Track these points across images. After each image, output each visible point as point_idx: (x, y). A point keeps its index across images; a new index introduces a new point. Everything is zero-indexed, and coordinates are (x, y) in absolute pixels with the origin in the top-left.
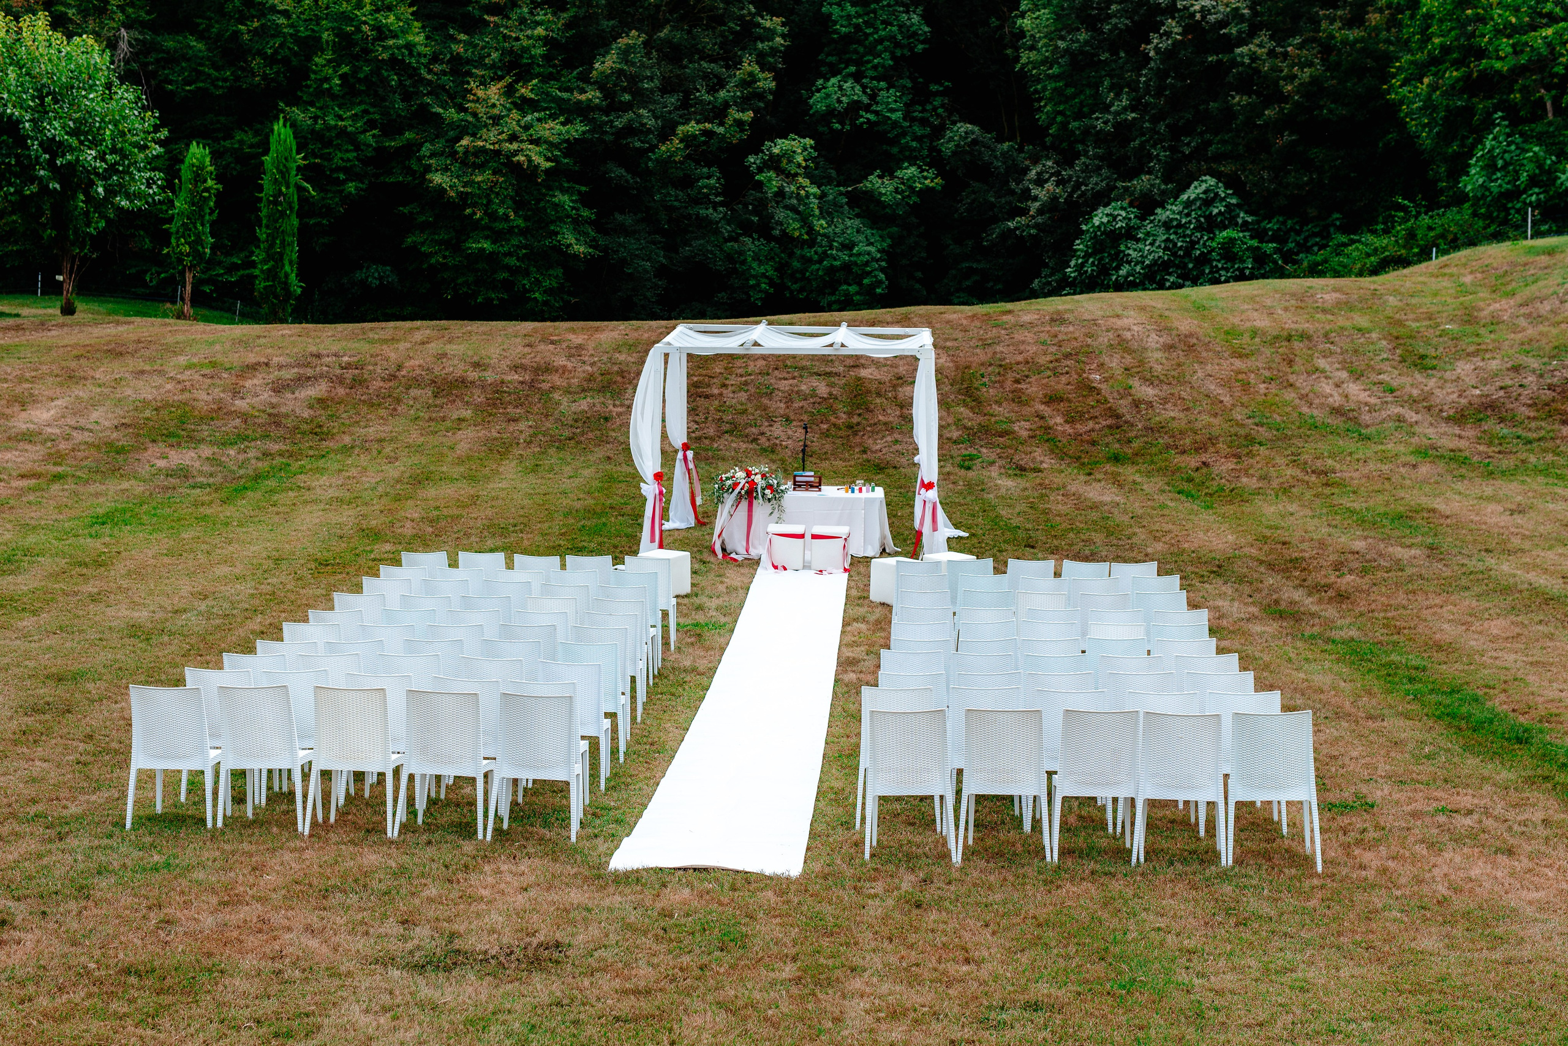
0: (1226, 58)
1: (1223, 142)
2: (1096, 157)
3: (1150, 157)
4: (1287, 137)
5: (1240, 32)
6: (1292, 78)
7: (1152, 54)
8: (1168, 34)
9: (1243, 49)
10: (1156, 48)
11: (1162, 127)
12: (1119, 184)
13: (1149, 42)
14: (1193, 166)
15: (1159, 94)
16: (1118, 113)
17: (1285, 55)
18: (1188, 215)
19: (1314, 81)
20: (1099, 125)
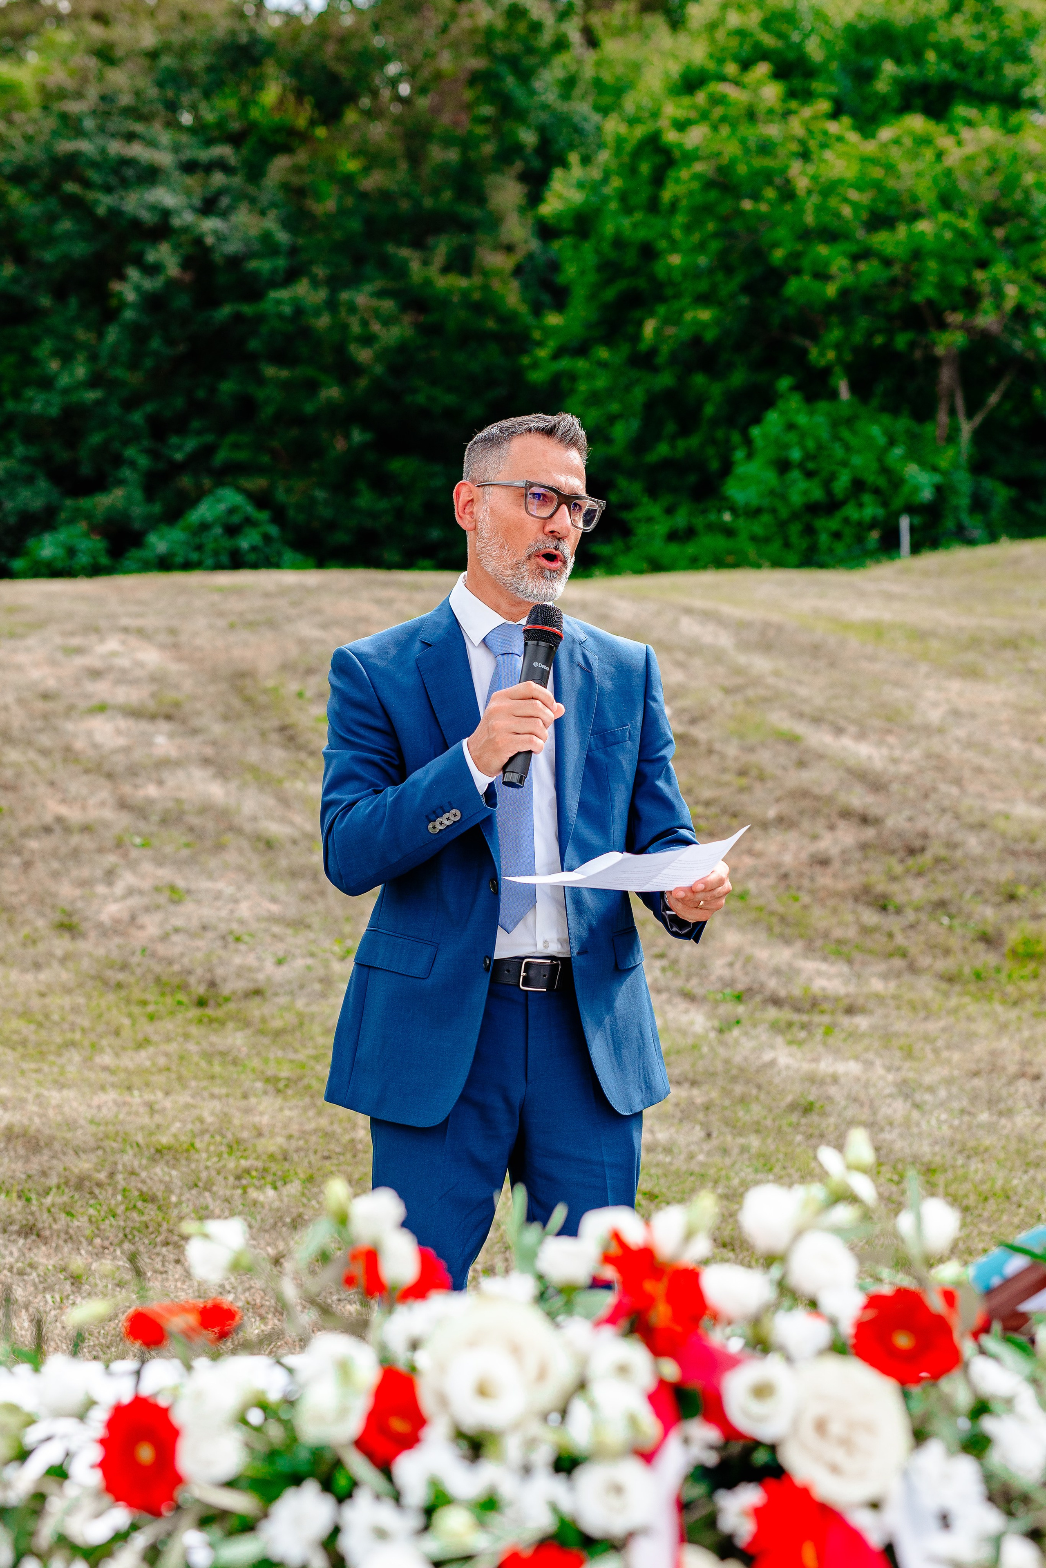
0: (247, 309)
1: (236, 446)
2: (25, 460)
3: (118, 461)
4: (358, 436)
5: (274, 271)
6: (368, 340)
7: (131, 296)
8: (153, 270)
9: (282, 294)
10: (138, 288)
11: (137, 417)
12: (69, 502)
13: (122, 277)
14: (186, 481)
15: (133, 365)
16: (66, 391)
17: (352, 309)
18: (199, 548)
19: (402, 348)
20: (37, 407)
